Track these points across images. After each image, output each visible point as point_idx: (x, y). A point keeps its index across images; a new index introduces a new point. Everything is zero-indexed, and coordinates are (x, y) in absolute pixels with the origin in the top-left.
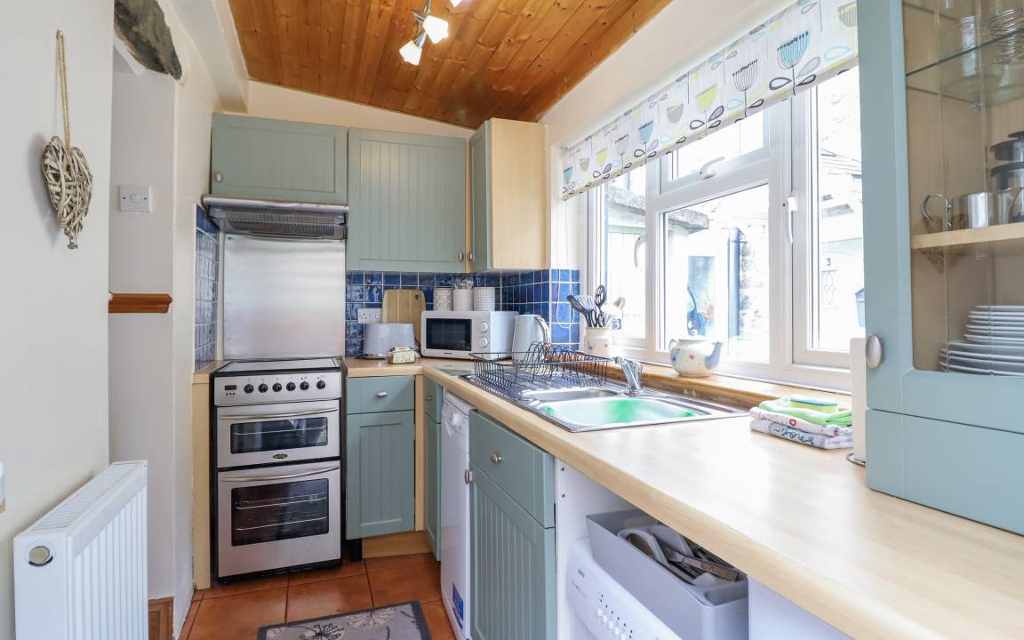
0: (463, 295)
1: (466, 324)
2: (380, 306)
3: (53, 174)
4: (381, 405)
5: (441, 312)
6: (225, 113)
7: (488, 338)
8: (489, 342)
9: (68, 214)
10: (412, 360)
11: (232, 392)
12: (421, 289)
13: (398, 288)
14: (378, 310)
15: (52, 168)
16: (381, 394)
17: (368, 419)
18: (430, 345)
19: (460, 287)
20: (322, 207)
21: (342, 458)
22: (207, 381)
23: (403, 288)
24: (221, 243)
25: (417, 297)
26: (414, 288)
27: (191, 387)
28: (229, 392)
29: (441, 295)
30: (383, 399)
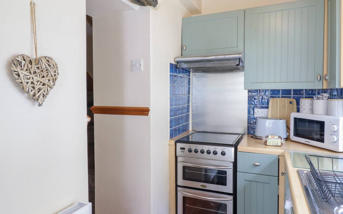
0: (320, 104)
1: (322, 124)
2: (267, 108)
3: (16, 75)
4: (257, 170)
5: (305, 114)
6: (193, 16)
7: (338, 136)
8: (338, 139)
9: (32, 91)
10: (280, 144)
11: (183, 150)
12: (294, 98)
13: (279, 97)
14: (266, 110)
15: (15, 71)
16: (257, 164)
17: (249, 177)
18: (297, 134)
19: (318, 99)
20: (227, 56)
21: (234, 194)
22: (174, 144)
23: (282, 97)
24: (191, 77)
25: (291, 103)
26: (290, 97)
27: (168, 146)
28: (182, 150)
29: (305, 103)
30: (258, 167)
